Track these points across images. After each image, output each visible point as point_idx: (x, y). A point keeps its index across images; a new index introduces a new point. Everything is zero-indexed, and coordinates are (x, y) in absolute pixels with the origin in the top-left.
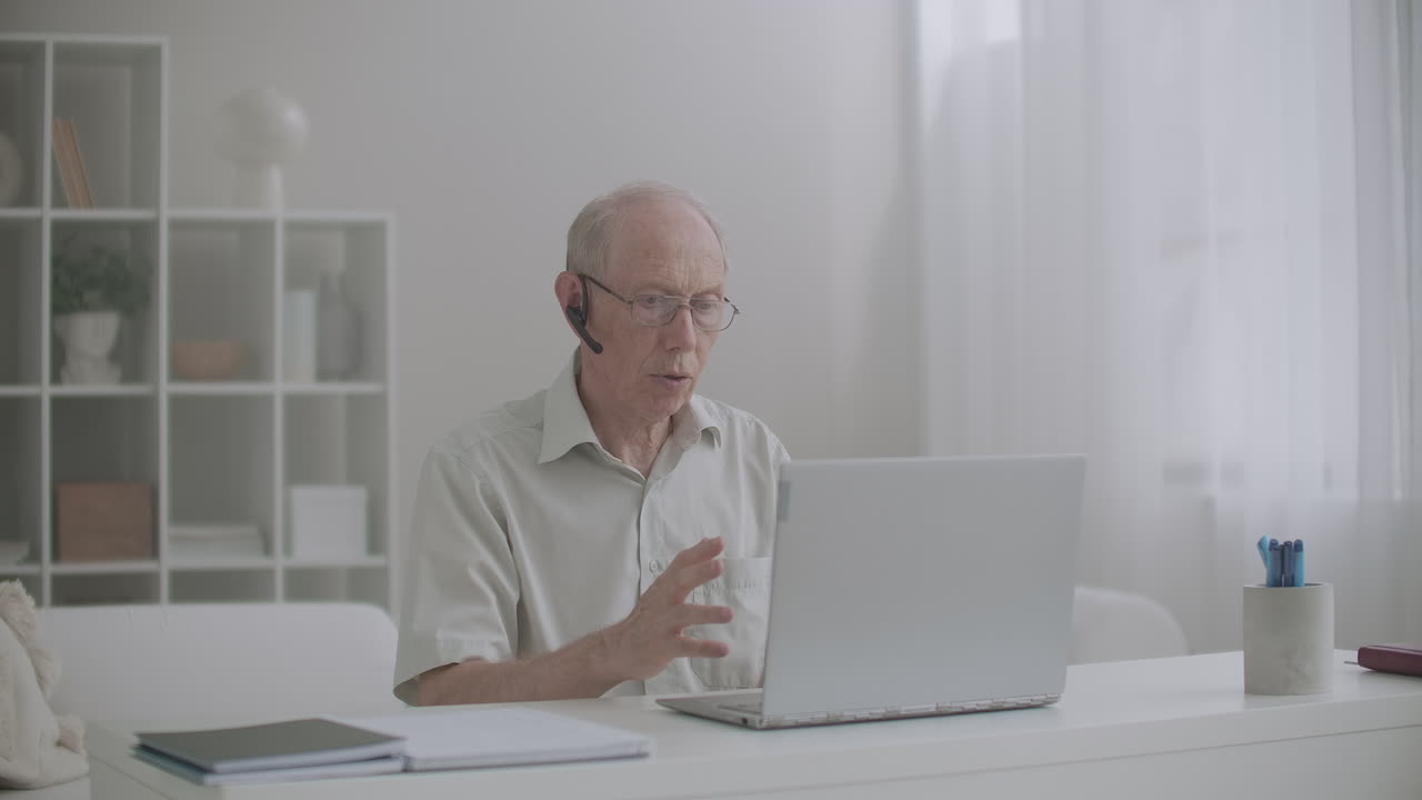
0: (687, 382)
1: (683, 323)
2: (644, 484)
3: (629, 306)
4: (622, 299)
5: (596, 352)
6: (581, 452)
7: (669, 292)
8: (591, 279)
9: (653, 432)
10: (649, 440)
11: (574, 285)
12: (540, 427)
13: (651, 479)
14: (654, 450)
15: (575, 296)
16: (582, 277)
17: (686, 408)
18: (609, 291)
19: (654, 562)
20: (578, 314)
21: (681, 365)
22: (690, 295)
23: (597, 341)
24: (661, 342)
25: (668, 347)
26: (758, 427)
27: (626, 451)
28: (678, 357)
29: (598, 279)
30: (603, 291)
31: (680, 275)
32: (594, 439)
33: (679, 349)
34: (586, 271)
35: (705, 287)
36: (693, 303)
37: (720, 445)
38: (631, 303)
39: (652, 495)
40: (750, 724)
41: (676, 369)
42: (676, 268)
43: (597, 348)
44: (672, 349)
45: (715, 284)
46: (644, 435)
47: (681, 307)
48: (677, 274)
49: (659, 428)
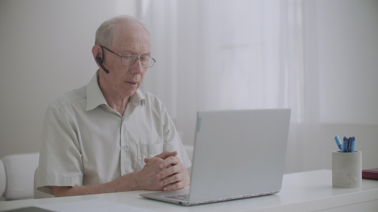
0: (137, 85)
1: (138, 65)
2: (122, 118)
3: (121, 58)
4: (118, 56)
5: (107, 73)
6: (101, 107)
7: (133, 54)
8: (105, 48)
9: (124, 101)
10: (123, 104)
11: (99, 50)
12: (86, 98)
13: (124, 117)
14: (124, 107)
15: (99, 54)
16: (102, 47)
17: (135, 93)
18: (113, 52)
19: (125, 145)
20: (100, 60)
21: (136, 79)
22: (140, 55)
23: (107, 69)
24: (130, 70)
25: (132, 72)
26: (155, 98)
27: (115, 107)
28: (136, 76)
29: (108, 48)
30: (110, 52)
31: (138, 48)
32: (106, 103)
33: (137, 73)
34: (103, 45)
35: (145, 52)
36: (141, 58)
37: (144, 105)
38: (121, 57)
39: (125, 122)
40: (183, 204)
41: (134, 80)
42: (136, 45)
43: (107, 72)
44: (134, 73)
45: (148, 52)
46: (121, 102)
47: (137, 59)
48: (136, 47)
49: (125, 100)
